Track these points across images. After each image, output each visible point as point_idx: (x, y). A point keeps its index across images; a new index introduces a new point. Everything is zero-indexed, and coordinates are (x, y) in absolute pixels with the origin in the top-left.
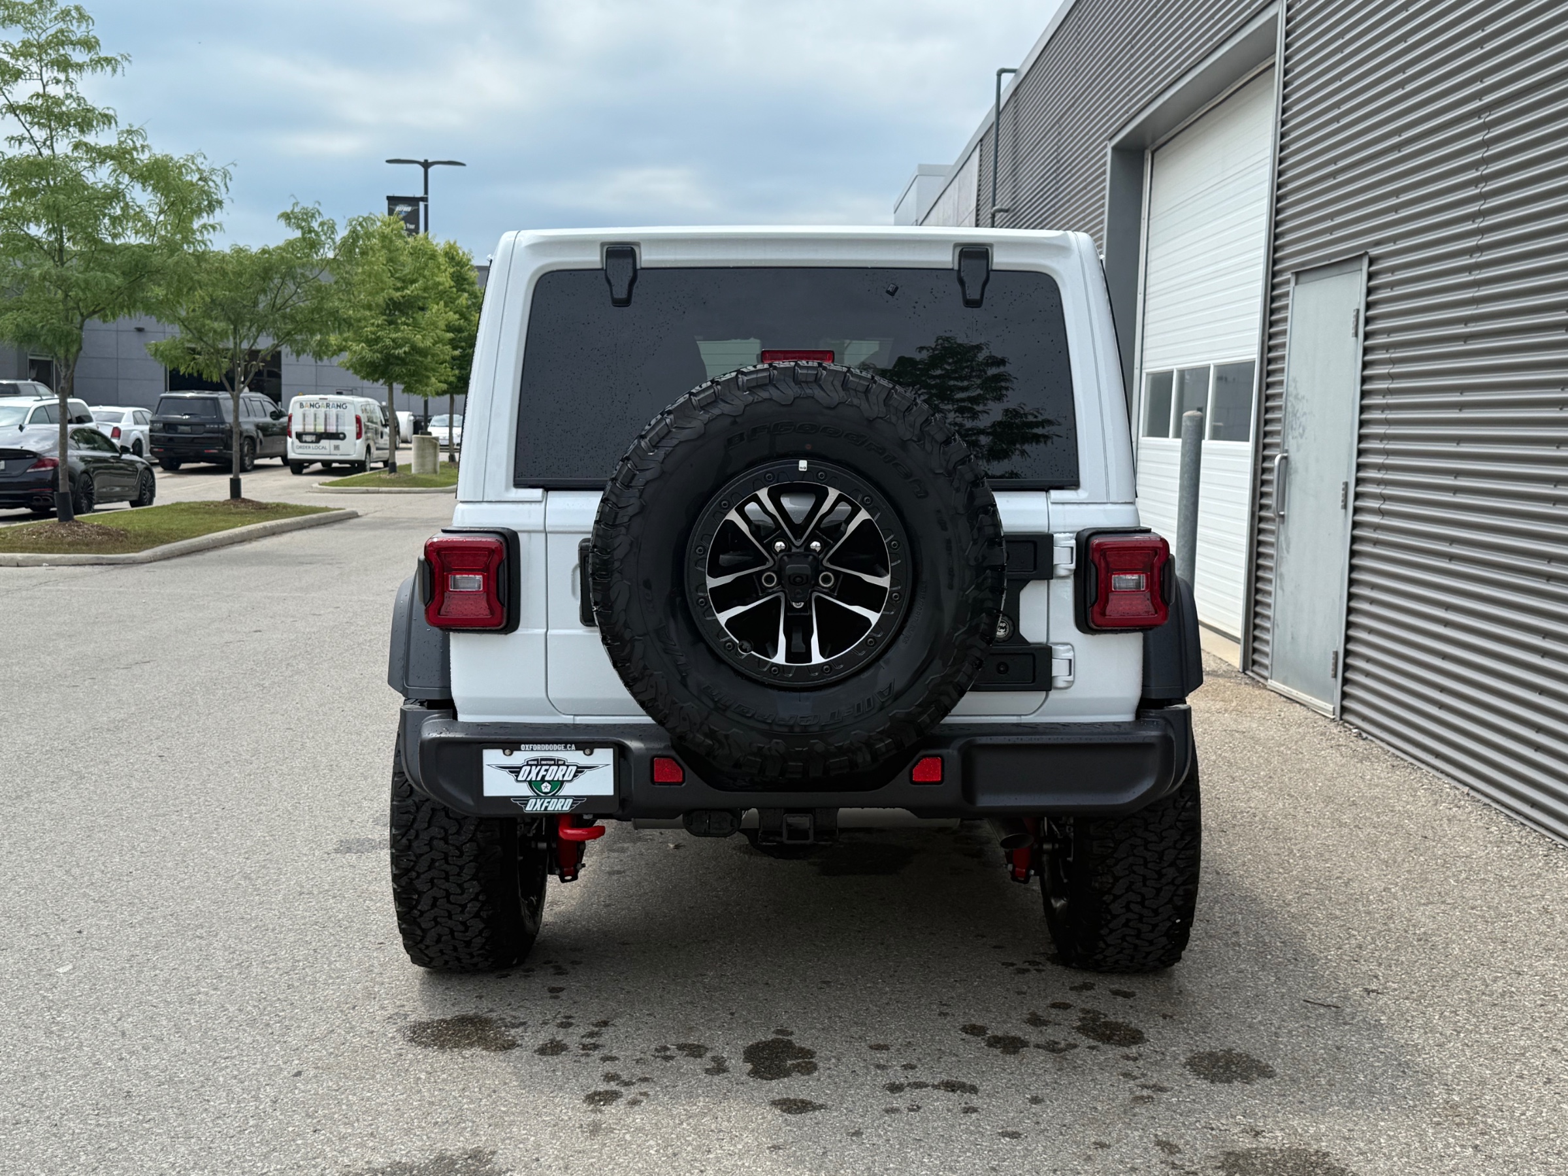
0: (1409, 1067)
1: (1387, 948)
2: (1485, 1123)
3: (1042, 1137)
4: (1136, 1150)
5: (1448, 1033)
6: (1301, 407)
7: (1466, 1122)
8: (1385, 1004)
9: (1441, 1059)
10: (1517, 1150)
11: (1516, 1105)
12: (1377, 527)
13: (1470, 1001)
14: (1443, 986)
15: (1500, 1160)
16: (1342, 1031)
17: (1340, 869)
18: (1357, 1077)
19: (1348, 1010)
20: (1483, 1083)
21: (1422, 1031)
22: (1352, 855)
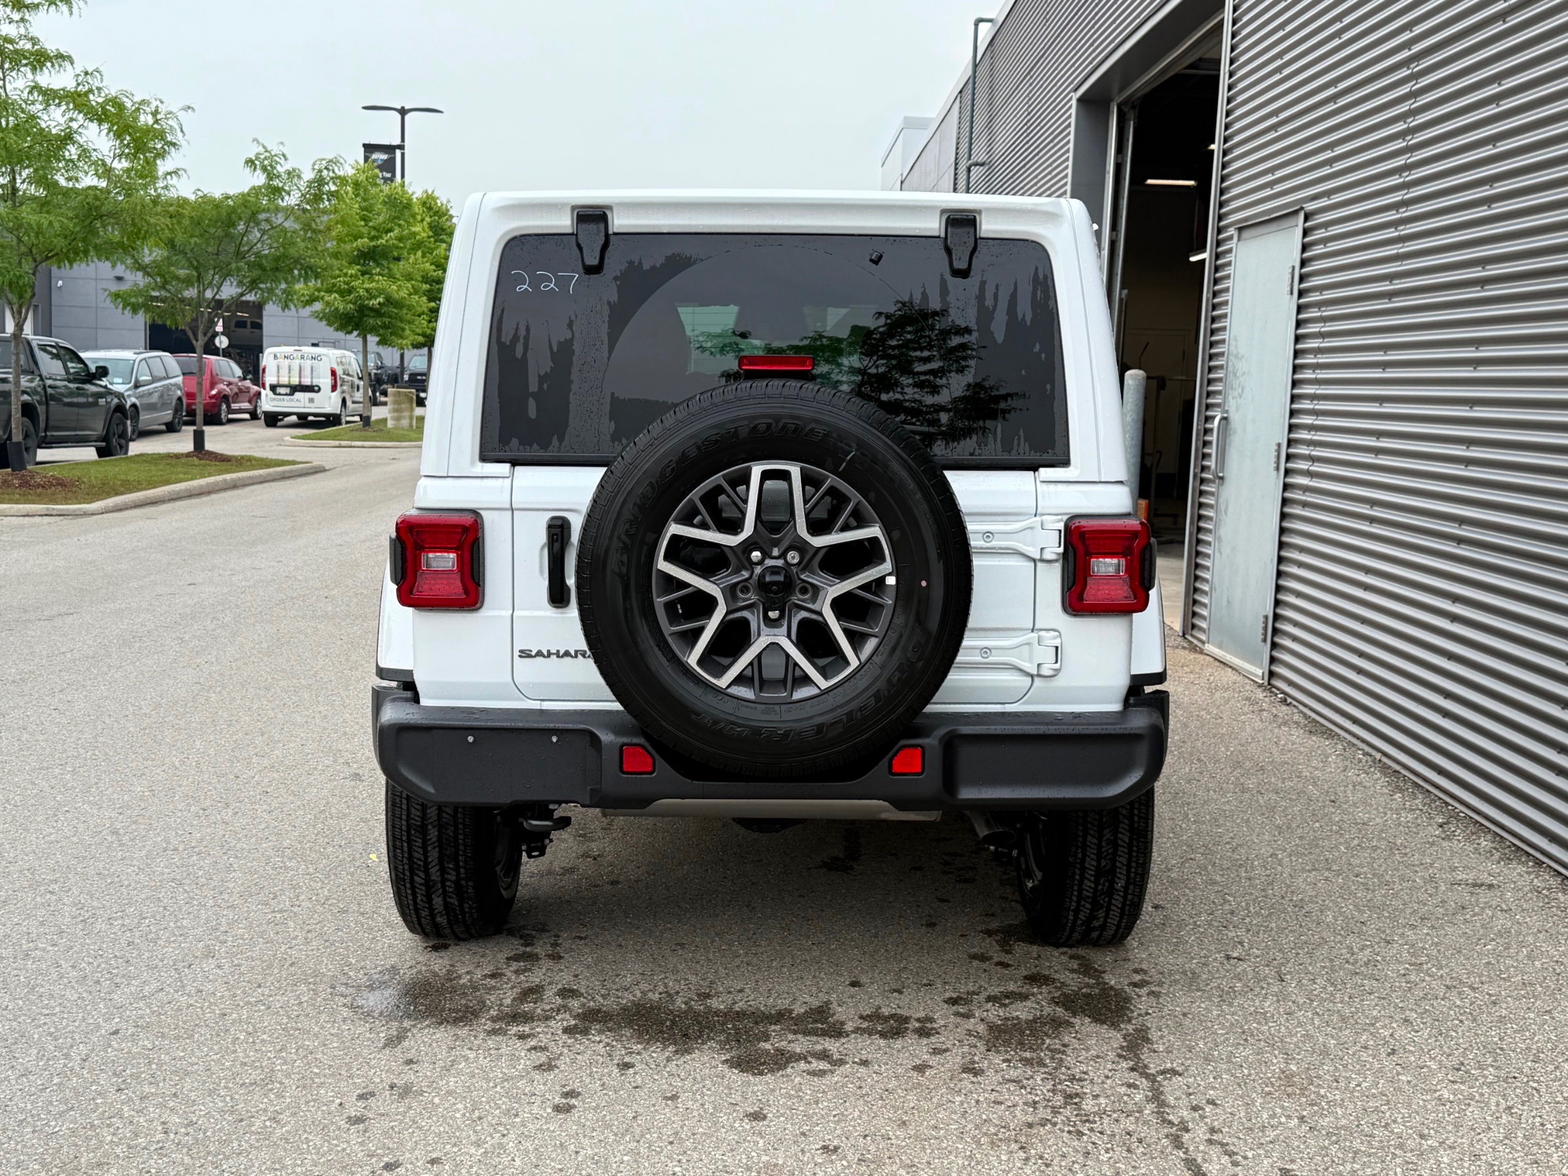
0: (1252, 1035)
1: (1258, 914)
2: (1318, 1094)
3: (861, 1102)
4: (953, 1116)
5: (1301, 1002)
6: (1241, 366)
7: (1298, 1092)
8: (1244, 970)
9: (1288, 1028)
10: (1343, 1122)
11: (1353, 1076)
12: (1306, 489)
13: (1332, 970)
14: (1307, 953)
15: (1324, 1132)
16: (1193, 997)
17: (1232, 835)
18: (1197, 1044)
19: (1205, 976)
20: (1325, 1052)
21: (1275, 999)
22: (1248, 821)
